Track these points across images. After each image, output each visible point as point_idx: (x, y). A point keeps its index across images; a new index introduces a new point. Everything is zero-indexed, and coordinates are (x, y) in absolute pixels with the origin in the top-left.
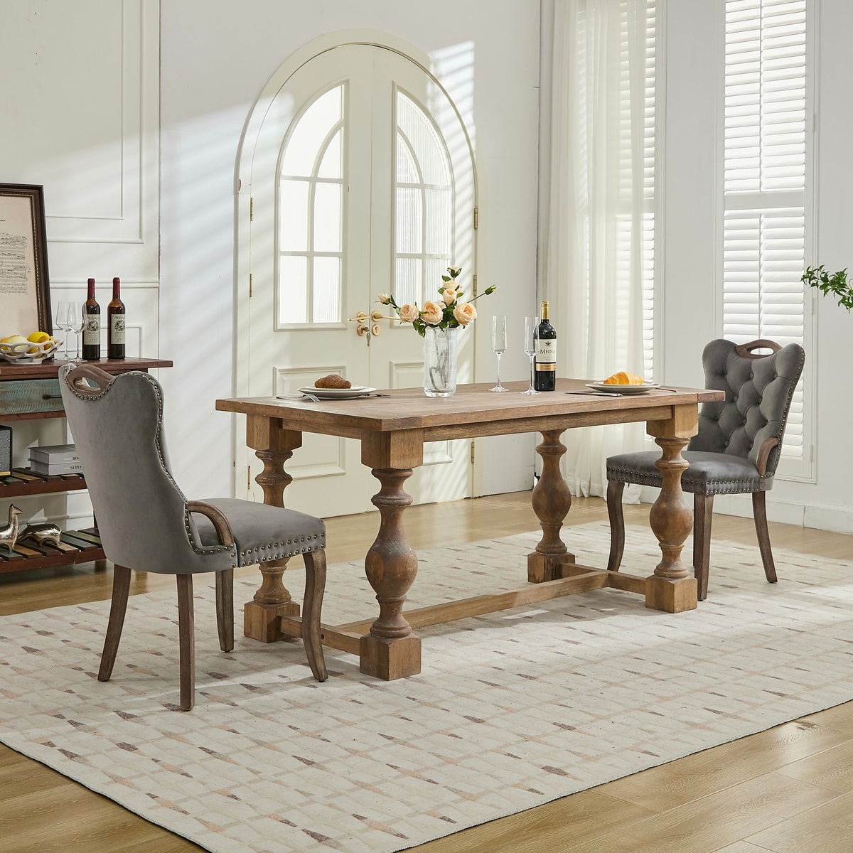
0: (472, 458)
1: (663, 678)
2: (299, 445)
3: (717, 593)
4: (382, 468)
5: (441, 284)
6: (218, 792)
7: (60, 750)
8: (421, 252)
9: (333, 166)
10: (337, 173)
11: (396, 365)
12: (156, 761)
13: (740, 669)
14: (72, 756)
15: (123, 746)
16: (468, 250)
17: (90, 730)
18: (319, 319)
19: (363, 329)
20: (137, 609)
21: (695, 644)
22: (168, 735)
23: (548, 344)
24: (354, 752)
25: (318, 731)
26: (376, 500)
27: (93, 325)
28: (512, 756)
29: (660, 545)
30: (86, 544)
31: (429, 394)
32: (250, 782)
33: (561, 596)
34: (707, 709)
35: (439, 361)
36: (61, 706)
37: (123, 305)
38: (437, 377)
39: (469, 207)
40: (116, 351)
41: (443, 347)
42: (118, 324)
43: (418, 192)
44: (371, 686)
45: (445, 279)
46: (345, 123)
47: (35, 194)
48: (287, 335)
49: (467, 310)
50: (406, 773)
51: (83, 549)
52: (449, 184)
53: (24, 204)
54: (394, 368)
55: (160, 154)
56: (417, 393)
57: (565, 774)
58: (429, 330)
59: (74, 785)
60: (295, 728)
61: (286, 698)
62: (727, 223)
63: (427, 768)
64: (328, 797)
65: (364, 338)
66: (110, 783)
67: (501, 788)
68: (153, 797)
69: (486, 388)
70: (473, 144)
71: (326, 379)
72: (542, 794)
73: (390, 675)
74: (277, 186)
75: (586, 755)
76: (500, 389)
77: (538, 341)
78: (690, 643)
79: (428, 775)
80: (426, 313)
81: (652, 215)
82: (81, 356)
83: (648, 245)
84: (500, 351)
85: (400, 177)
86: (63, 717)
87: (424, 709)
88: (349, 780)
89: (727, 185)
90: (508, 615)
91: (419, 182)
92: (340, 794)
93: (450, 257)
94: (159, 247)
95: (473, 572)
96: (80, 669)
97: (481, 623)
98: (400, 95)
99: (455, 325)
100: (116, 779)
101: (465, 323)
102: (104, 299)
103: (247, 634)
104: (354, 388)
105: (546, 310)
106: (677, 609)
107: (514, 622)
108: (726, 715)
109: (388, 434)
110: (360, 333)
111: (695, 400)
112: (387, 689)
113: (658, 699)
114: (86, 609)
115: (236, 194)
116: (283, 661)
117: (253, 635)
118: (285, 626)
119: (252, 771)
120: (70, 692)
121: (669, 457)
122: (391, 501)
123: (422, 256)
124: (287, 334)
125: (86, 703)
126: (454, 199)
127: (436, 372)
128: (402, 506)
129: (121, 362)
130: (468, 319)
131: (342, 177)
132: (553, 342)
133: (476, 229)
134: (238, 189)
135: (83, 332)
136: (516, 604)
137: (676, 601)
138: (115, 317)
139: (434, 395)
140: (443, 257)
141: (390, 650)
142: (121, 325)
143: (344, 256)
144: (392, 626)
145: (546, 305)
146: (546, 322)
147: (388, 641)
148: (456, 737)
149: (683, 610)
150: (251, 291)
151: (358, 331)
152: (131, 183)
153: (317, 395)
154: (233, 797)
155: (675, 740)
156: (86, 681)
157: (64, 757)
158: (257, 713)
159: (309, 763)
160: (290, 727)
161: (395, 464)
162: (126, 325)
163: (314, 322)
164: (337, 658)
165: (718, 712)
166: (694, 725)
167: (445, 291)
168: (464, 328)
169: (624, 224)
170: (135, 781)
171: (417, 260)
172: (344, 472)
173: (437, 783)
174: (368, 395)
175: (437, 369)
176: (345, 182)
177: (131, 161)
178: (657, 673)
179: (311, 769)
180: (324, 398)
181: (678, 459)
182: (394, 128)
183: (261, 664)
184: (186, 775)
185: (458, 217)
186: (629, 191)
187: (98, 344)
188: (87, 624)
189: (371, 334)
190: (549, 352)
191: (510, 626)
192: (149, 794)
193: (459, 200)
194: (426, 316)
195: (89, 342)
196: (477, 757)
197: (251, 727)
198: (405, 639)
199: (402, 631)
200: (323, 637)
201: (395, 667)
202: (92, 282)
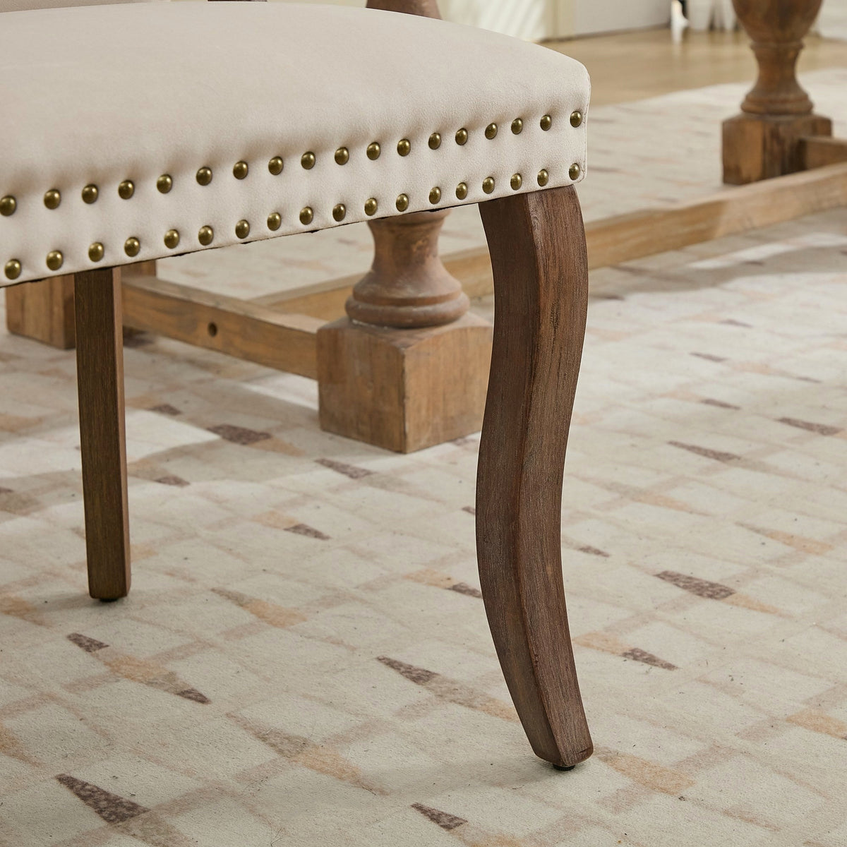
24: (289, 748)
44: (355, 474)
73: (410, 439)
97: (637, 280)
103: (15, 328)
107: (719, 277)
112: (400, 484)
117: (30, 328)
136: (721, 230)
141: (408, 364)
144: (409, 292)
147: (402, 338)
183: (32, 412)
198: (453, 332)
199: (441, 308)
200: (213, 329)
201: (424, 412)
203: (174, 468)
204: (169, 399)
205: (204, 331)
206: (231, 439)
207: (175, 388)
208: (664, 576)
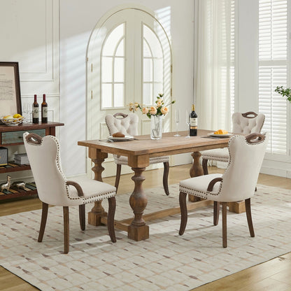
2: (107, 157)
4: (135, 167)
6: (76, 286)
7: (23, 270)
9: (121, 52)
10: (122, 54)
12: (56, 274)
13: (260, 236)
14: (26, 272)
15: (44, 268)
16: (169, 80)
17: (33, 262)
18: (116, 106)
19: (132, 109)
20: (51, 213)
22: (60, 263)
23: (194, 120)
24: (124, 270)
25: (112, 262)
26: (133, 178)
27: (36, 111)
28: (179, 271)
30: (34, 188)
31: (152, 138)
32: (88, 282)
35: (156, 127)
36: (24, 252)
37: (47, 104)
38: (155, 133)
39: (169, 64)
40: (45, 120)
41: (157, 122)
42: (45, 110)
43: (151, 60)
44: (132, 244)
45: (158, 98)
46: (125, 37)
47: (16, 65)
48: (104, 112)
49: (166, 109)
50: (142, 279)
51: (33, 190)
52: (162, 57)
53: (12, 68)
55: (59, 50)
56: (147, 137)
57: (197, 279)
58: (152, 117)
59: (26, 284)
60: (104, 261)
61: (102, 249)
62: (260, 70)
63: (149, 277)
65: (132, 112)
66: (39, 283)
67: (174, 284)
68: (54, 288)
70: (170, 42)
71: (116, 134)
72: (189, 287)
73: (138, 239)
74: (101, 59)
75: (205, 272)
76: (177, 135)
77: (191, 119)
79: (149, 279)
80: (151, 110)
81: (234, 67)
82: (32, 122)
83: (232, 78)
85: (145, 55)
86: (24, 257)
87: (149, 253)
88: (122, 282)
89: (260, 57)
91: (151, 56)
92: (119, 287)
93: (162, 82)
94: (60, 82)
95: (170, 197)
96: (31, 237)
97: (171, 218)
98: (145, 26)
99: (161, 114)
100: (42, 281)
102: (40, 102)
103: (89, 223)
104: (126, 137)
105: (194, 107)
106: (240, 212)
108: (255, 255)
109: (137, 156)
112: (137, 245)
113: (231, 249)
114: (34, 213)
115: (87, 63)
116: (101, 233)
117: (91, 223)
118: (102, 221)
119: (88, 278)
120: (27, 246)
122: (138, 179)
123: (153, 82)
125: (32, 251)
128: (142, 180)
129: (46, 124)
130: (166, 112)
132: (196, 119)
133: (172, 72)
134: (87, 61)
135: (33, 114)
137: (239, 209)
138: (44, 108)
139: (154, 139)
140: (160, 82)
141: (138, 231)
143: (125, 83)
144: (138, 222)
146: (194, 112)
147: (137, 228)
148: (160, 264)
149: (242, 212)
150: (92, 97)
151: (130, 109)
152: (49, 60)
153: (113, 140)
154: (81, 288)
156: (32, 242)
157: (24, 272)
159: (109, 275)
160: (102, 260)
161: (139, 166)
162: (48, 110)
163: (114, 107)
165: (252, 254)
166: (243, 259)
167: (158, 103)
168: (164, 115)
169: (224, 70)
170: (48, 282)
171: (151, 84)
174: (131, 139)
175: (155, 130)
176: (125, 57)
177: (50, 52)
179: (109, 277)
180: (115, 141)
182: (142, 38)
183: (94, 235)
184: (66, 280)
185: (165, 68)
186: (226, 58)
187: (38, 117)
188: (34, 219)
189: (134, 110)
190: (195, 122)
192: (52, 287)
193: (165, 62)
194: (151, 112)
195: (35, 117)
196: (167, 272)
197: (89, 260)
199: (142, 224)
200: (115, 225)
202: (35, 96)
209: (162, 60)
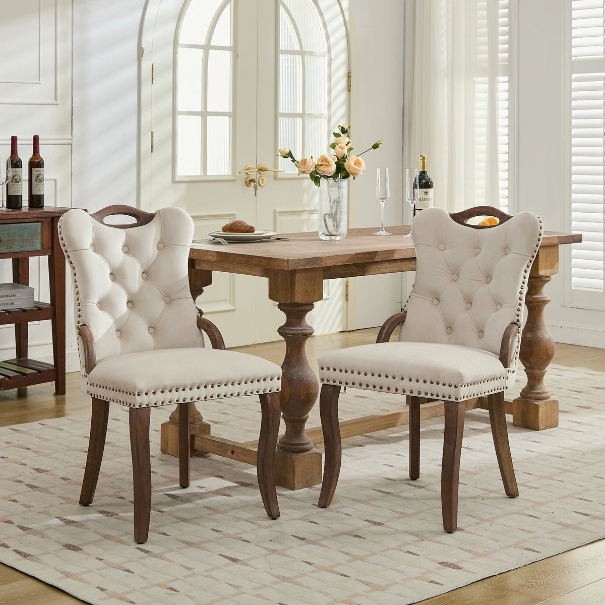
0: (347, 295)
1: (536, 486)
2: (209, 282)
3: (574, 413)
4: (288, 302)
5: (333, 139)
6: (158, 585)
7: (15, 551)
8: (301, 112)
9: (224, 35)
10: (227, 41)
11: (280, 213)
12: (100, 560)
13: (602, 478)
14: (25, 556)
15: (69, 547)
16: (343, 110)
17: (38, 533)
18: (212, 171)
19: (251, 181)
20: (62, 430)
21: (560, 457)
23: (426, 193)
24: (273, 551)
25: (238, 533)
26: (281, 331)
27: (16, 178)
28: (411, 553)
29: (525, 370)
30: (12, 373)
31: (323, 237)
32: (185, 577)
33: (437, 416)
34: (577, 513)
35: (332, 208)
36: (9, 514)
37: (42, 160)
38: (330, 222)
39: (343, 71)
40: (36, 201)
41: (335, 196)
42: (38, 177)
43: (298, 58)
45: (337, 135)
48: (184, 187)
49: (357, 163)
50: (320, 568)
51: (9, 377)
52: (326, 50)
54: (278, 215)
55: (73, 25)
56: (312, 237)
57: (459, 568)
58: (323, 181)
59: (30, 581)
60: (217, 531)
61: (206, 506)
62: (574, 85)
63: (338, 564)
64: (255, 589)
65: (251, 188)
66: (62, 578)
67: (405, 580)
68: (102, 590)
69: (370, 232)
70: (347, 14)
71: (232, 225)
72: (442, 585)
73: (296, 486)
74: (175, 53)
75: (476, 552)
76: (383, 233)
77: (418, 191)
78: (555, 456)
79: (339, 569)
80: (321, 165)
81: (506, 78)
82: (5, 205)
83: (503, 106)
84: (384, 199)
85: (283, 45)
86: (12, 523)
88: (272, 575)
89: (574, 51)
90: (392, 433)
91: (299, 49)
92: (265, 586)
93: (326, 116)
94: (72, 108)
95: (357, 396)
96: (21, 482)
97: (369, 440)
99: (346, 176)
100: (68, 575)
101: (355, 175)
102: (25, 155)
103: (164, 451)
104: (257, 232)
105: (424, 162)
106: (541, 427)
108: (595, 518)
109: (293, 273)
110: (248, 183)
111: (556, 241)
112: (294, 498)
113: (533, 504)
114: (17, 430)
115: (139, 60)
116: (197, 473)
117: (169, 451)
118: (198, 444)
119: (185, 567)
120: (15, 501)
121: (533, 292)
122: (296, 332)
123: (302, 115)
124: (185, 185)
125: (30, 511)
126: (330, 64)
127: (329, 218)
128: (305, 336)
129: (40, 211)
130: (358, 171)
131: (232, 45)
132: (430, 190)
133: (349, 91)
134: (141, 56)
135: (7, 185)
136: (399, 423)
137: (540, 419)
138: (36, 171)
139: (328, 238)
140: (320, 116)
141: (296, 463)
142: (40, 177)
143: (233, 115)
144: (296, 442)
145: (424, 159)
146: (423, 174)
147: (294, 456)
148: (360, 537)
149: (547, 427)
150: (152, 147)
151: (246, 182)
152: (48, 51)
153: (226, 238)
154: (172, 589)
155: (551, 539)
156: (27, 492)
157: (18, 556)
158: (183, 518)
159: (235, 560)
160: (213, 530)
161: (298, 299)
162: (45, 177)
163: (208, 174)
164: (246, 471)
165: (587, 515)
166: (567, 526)
167: (337, 146)
168: (354, 178)
169: (481, 86)
170: (84, 577)
171: (298, 119)
172: (234, 308)
173: (349, 577)
174: (269, 239)
175: (330, 215)
176: (235, 49)
177: (47, 32)
178: (529, 482)
179: (237, 566)
180: (232, 241)
181: (541, 294)
182: (277, 1)
184: (129, 571)
185: (333, 80)
186: (485, 56)
187: (21, 194)
188: (21, 443)
189: (257, 184)
190: (427, 200)
191: (395, 442)
192: (98, 587)
193: (334, 65)
194: (321, 168)
195: (12, 193)
196: (380, 554)
197: (179, 530)
198: (309, 454)
199: (306, 446)
200: (233, 452)
201: (300, 478)
202: (14, 140)
203: (227, 492)
204: (219, 474)
205: (230, 452)
206: (242, 485)
207: (221, 471)
208: (366, 520)
209: (326, 59)
